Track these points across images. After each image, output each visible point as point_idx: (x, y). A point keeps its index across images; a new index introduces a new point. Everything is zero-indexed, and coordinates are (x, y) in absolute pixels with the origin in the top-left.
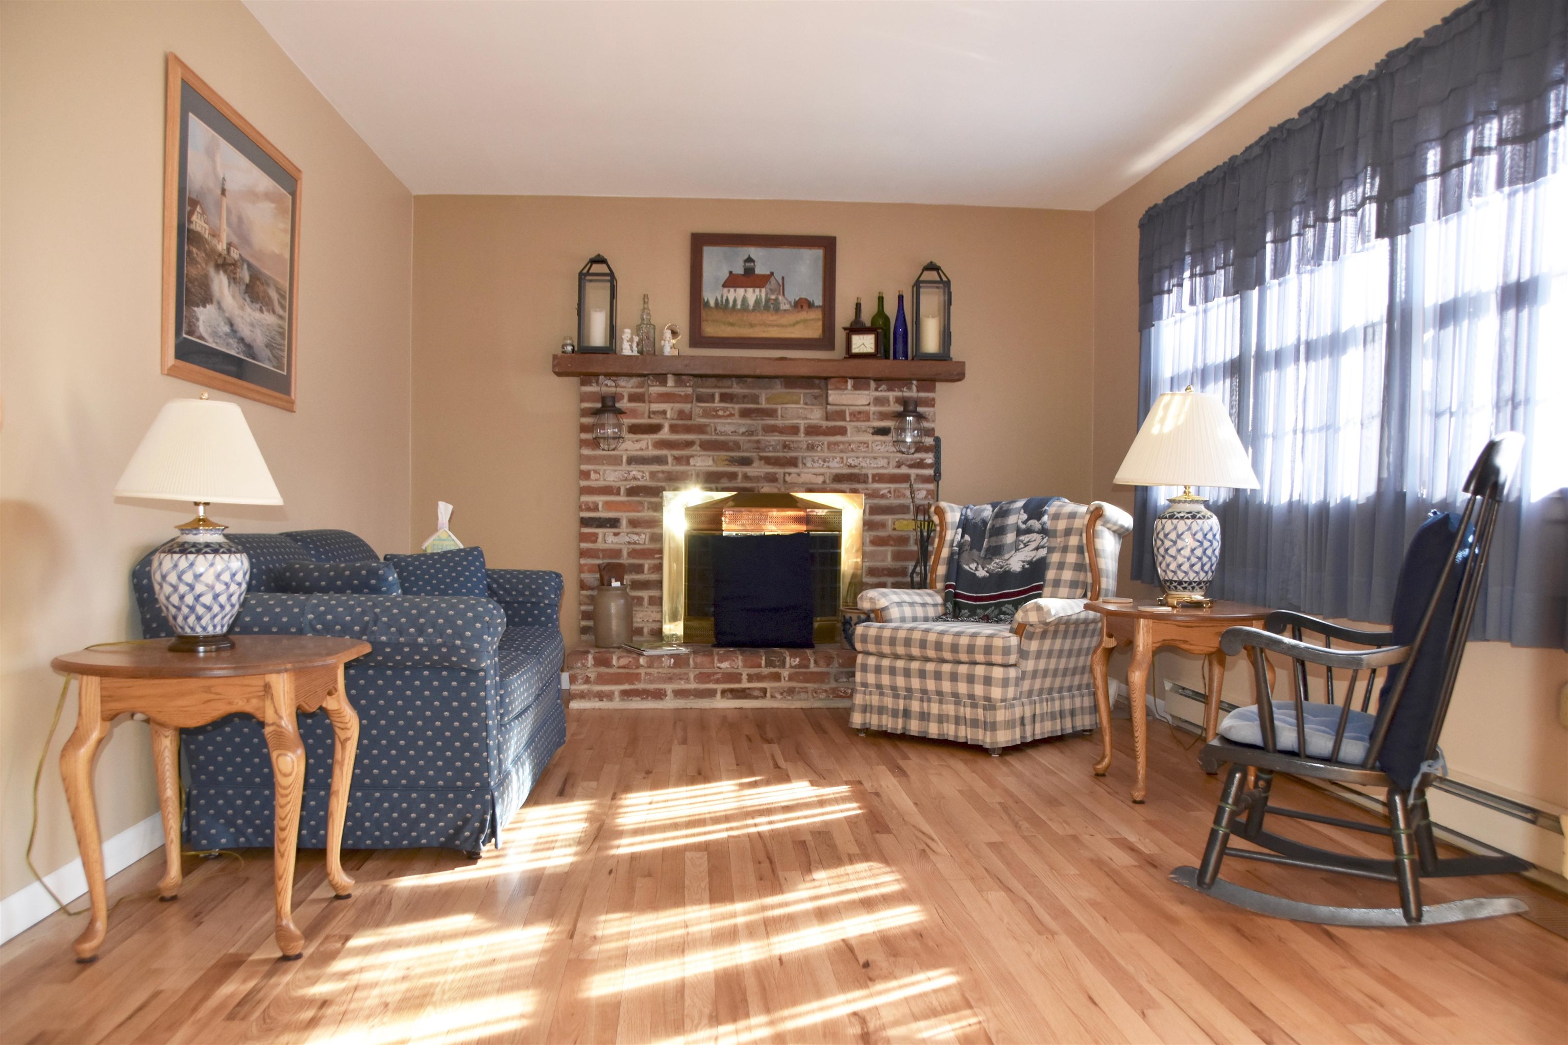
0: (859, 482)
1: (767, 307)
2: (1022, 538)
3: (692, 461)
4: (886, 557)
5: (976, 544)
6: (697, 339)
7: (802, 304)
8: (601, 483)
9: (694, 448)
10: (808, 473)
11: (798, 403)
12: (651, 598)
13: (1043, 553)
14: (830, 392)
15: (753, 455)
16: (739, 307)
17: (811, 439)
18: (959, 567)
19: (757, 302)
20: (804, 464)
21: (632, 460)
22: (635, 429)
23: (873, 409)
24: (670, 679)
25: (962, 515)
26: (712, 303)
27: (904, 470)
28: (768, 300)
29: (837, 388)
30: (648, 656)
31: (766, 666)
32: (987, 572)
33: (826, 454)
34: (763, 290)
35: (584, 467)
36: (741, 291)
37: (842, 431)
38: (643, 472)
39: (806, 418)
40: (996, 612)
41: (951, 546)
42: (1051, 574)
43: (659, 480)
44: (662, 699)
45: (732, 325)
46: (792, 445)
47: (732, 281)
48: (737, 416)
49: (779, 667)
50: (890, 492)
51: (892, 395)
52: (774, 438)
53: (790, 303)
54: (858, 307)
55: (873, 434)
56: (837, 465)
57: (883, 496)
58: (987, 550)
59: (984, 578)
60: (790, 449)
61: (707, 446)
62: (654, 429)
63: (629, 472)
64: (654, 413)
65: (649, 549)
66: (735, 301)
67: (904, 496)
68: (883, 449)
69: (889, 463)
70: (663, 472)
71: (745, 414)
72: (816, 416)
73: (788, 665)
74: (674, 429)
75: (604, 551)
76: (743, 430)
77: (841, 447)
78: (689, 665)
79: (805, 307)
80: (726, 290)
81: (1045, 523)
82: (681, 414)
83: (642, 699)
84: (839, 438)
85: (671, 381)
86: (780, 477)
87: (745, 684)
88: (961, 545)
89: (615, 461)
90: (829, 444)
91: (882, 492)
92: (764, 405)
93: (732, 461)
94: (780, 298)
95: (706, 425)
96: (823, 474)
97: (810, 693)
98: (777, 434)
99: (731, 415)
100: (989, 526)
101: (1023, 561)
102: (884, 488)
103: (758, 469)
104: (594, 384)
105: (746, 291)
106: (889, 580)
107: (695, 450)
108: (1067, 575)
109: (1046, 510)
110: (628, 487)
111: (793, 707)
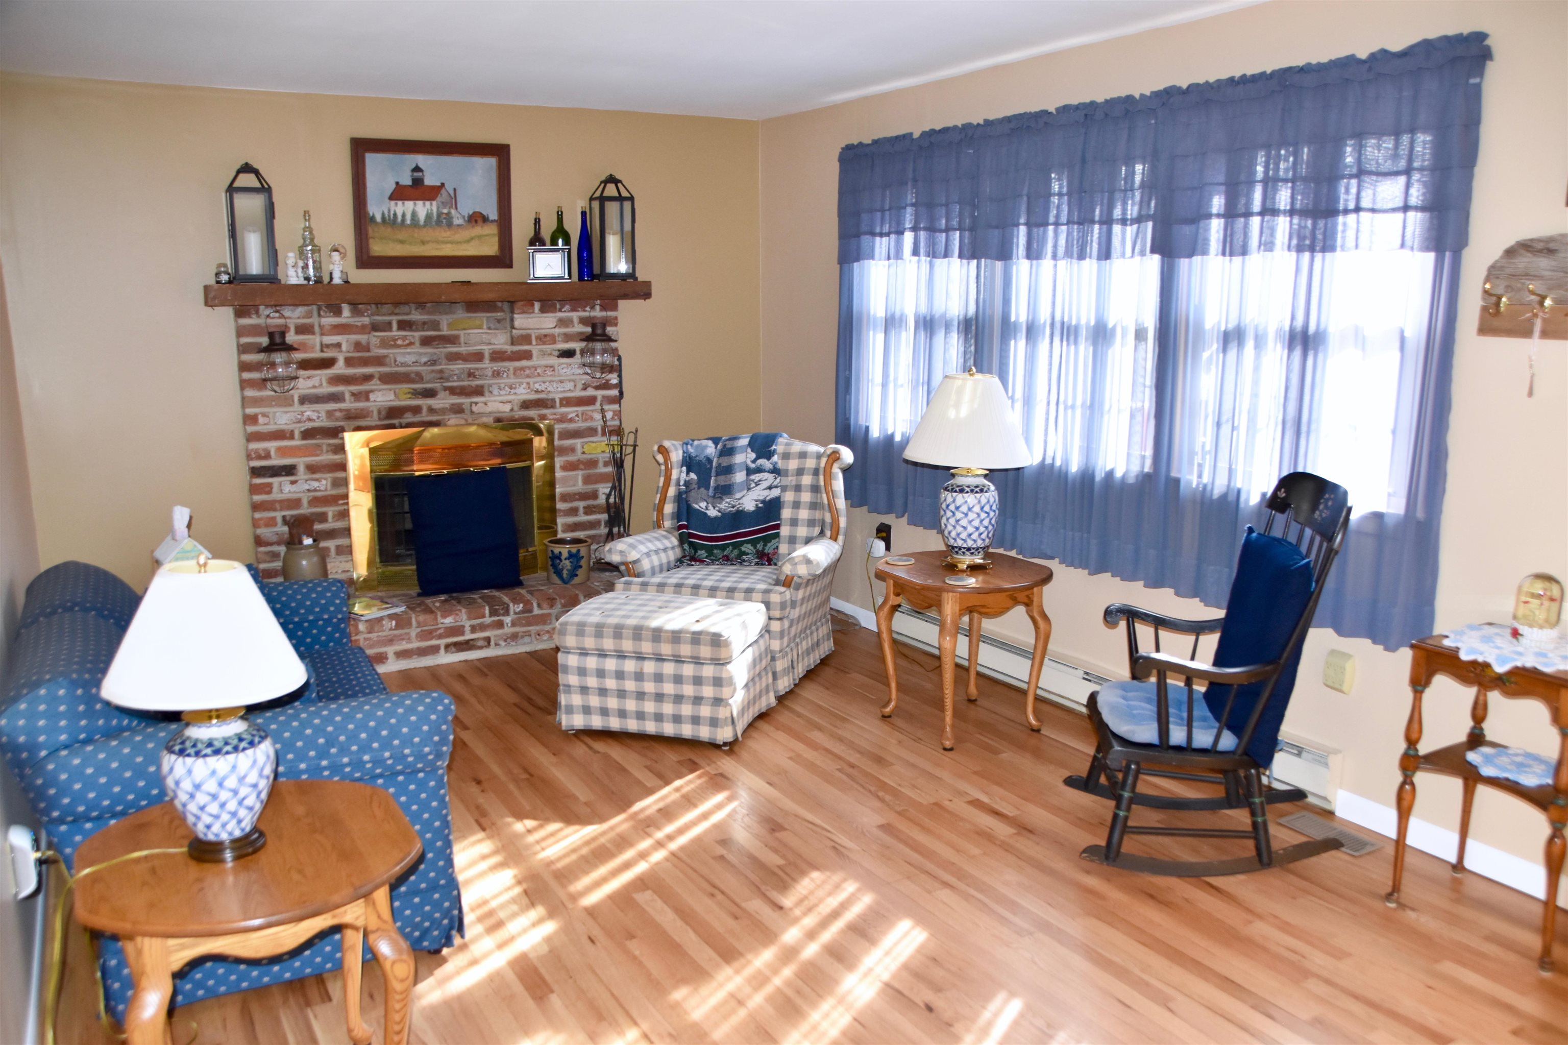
0: (546, 407)
1: (439, 222)
2: (752, 477)
3: (372, 397)
4: (576, 481)
5: (703, 482)
6: (365, 260)
7: (477, 218)
8: (272, 428)
9: (373, 382)
10: (495, 401)
11: (480, 327)
12: (338, 547)
13: (775, 493)
14: (515, 316)
15: (436, 386)
16: (408, 222)
17: (497, 366)
18: (689, 507)
19: (429, 216)
20: (491, 392)
21: (304, 400)
22: (305, 365)
23: (557, 331)
24: (390, 641)
25: (684, 452)
26: (378, 218)
27: (590, 392)
28: (439, 214)
29: (523, 312)
30: (366, 621)
31: (490, 616)
32: (719, 511)
33: (512, 380)
34: (434, 203)
35: (250, 411)
36: (409, 205)
37: (528, 355)
38: (318, 412)
39: (490, 344)
40: (736, 552)
41: (678, 484)
42: (786, 513)
43: (337, 420)
44: (383, 663)
45: (402, 242)
46: (477, 373)
47: (399, 193)
48: (418, 344)
49: (503, 615)
50: (577, 415)
51: (575, 315)
52: (458, 367)
53: (464, 217)
54: (537, 222)
55: (558, 357)
56: (524, 391)
57: (571, 420)
58: (716, 488)
59: (716, 518)
60: (475, 377)
61: (389, 379)
62: (328, 363)
63: (302, 413)
64: (328, 346)
65: (332, 496)
66: (404, 215)
67: (592, 418)
68: (568, 371)
69: (575, 386)
70: (340, 410)
71: (426, 342)
72: (500, 341)
73: (512, 612)
74: (349, 362)
75: (281, 502)
76: (424, 359)
77: (527, 372)
78: (410, 624)
79: (479, 221)
80: (393, 203)
81: (776, 463)
82: (358, 346)
84: (524, 363)
85: (346, 311)
86: (466, 407)
87: (468, 636)
88: (687, 484)
89: (289, 402)
90: (515, 370)
91: (570, 416)
92: (445, 332)
93: (417, 394)
94: (453, 211)
95: (385, 357)
96: (510, 402)
97: (533, 636)
98: (460, 362)
99: (411, 344)
100: (714, 464)
101: (756, 501)
102: (572, 412)
103: (443, 401)
104: (254, 316)
105: (415, 204)
106: (581, 504)
107: (374, 384)
108: (804, 514)
109: (775, 450)
110: (303, 429)
111: (518, 652)
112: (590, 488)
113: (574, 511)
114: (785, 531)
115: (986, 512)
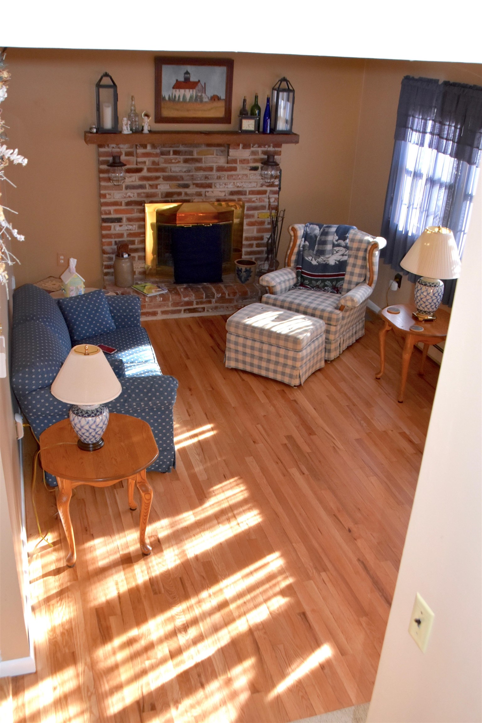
0: (242, 195)
1: (196, 100)
2: (335, 248)
3: (159, 187)
4: (254, 231)
5: (312, 247)
6: (159, 119)
7: (215, 98)
8: (112, 200)
10: (217, 191)
11: (213, 154)
13: (345, 258)
14: (230, 150)
15: (190, 182)
16: (181, 100)
17: (219, 174)
18: (303, 258)
19: (191, 97)
20: (215, 186)
21: (127, 187)
22: (129, 171)
23: (251, 157)
24: (160, 306)
25: (304, 231)
26: (167, 98)
27: (264, 188)
28: (197, 96)
29: (234, 149)
30: (149, 297)
31: (206, 298)
32: (317, 262)
33: (226, 181)
34: (194, 90)
35: (102, 192)
36: (182, 91)
37: (235, 169)
38: (134, 193)
39: (217, 163)
40: (322, 284)
41: (299, 246)
42: (349, 269)
43: (142, 197)
44: (156, 316)
45: (177, 110)
46: (209, 177)
47: (178, 85)
48: (182, 162)
49: (212, 298)
50: (257, 199)
51: (260, 150)
52: (201, 173)
53: (208, 98)
54: (245, 101)
55: (250, 170)
56: (232, 187)
57: (254, 202)
58: (317, 251)
59: (316, 265)
60: (208, 179)
61: (167, 179)
62: (139, 170)
63: (126, 194)
64: (140, 163)
65: (138, 233)
66: (179, 97)
67: (264, 201)
68: (254, 177)
69: (257, 185)
70: (144, 193)
71: (186, 161)
72: (222, 161)
73: (216, 297)
74: (149, 170)
75: (115, 234)
76: (184, 170)
77: (234, 177)
78: (169, 300)
79: (216, 100)
80: (174, 90)
81: (347, 243)
82: (154, 163)
83: (146, 316)
84: (233, 173)
85: (149, 147)
86: (203, 193)
87: (195, 306)
88: (304, 246)
89: (119, 188)
90: (228, 176)
91: (253, 200)
92: (195, 156)
93: (180, 186)
94: (203, 95)
95: (166, 168)
96: (225, 191)
98: (202, 171)
99: (179, 162)
100: (318, 239)
101: (336, 260)
102: (255, 198)
103: (192, 190)
104: (106, 147)
105: (185, 91)
106: (255, 242)
107: (161, 181)
108: (357, 271)
109: (348, 236)
110: (126, 201)
111: (217, 315)
112: (260, 235)
113: (251, 246)
114: (347, 277)
115: (436, 296)
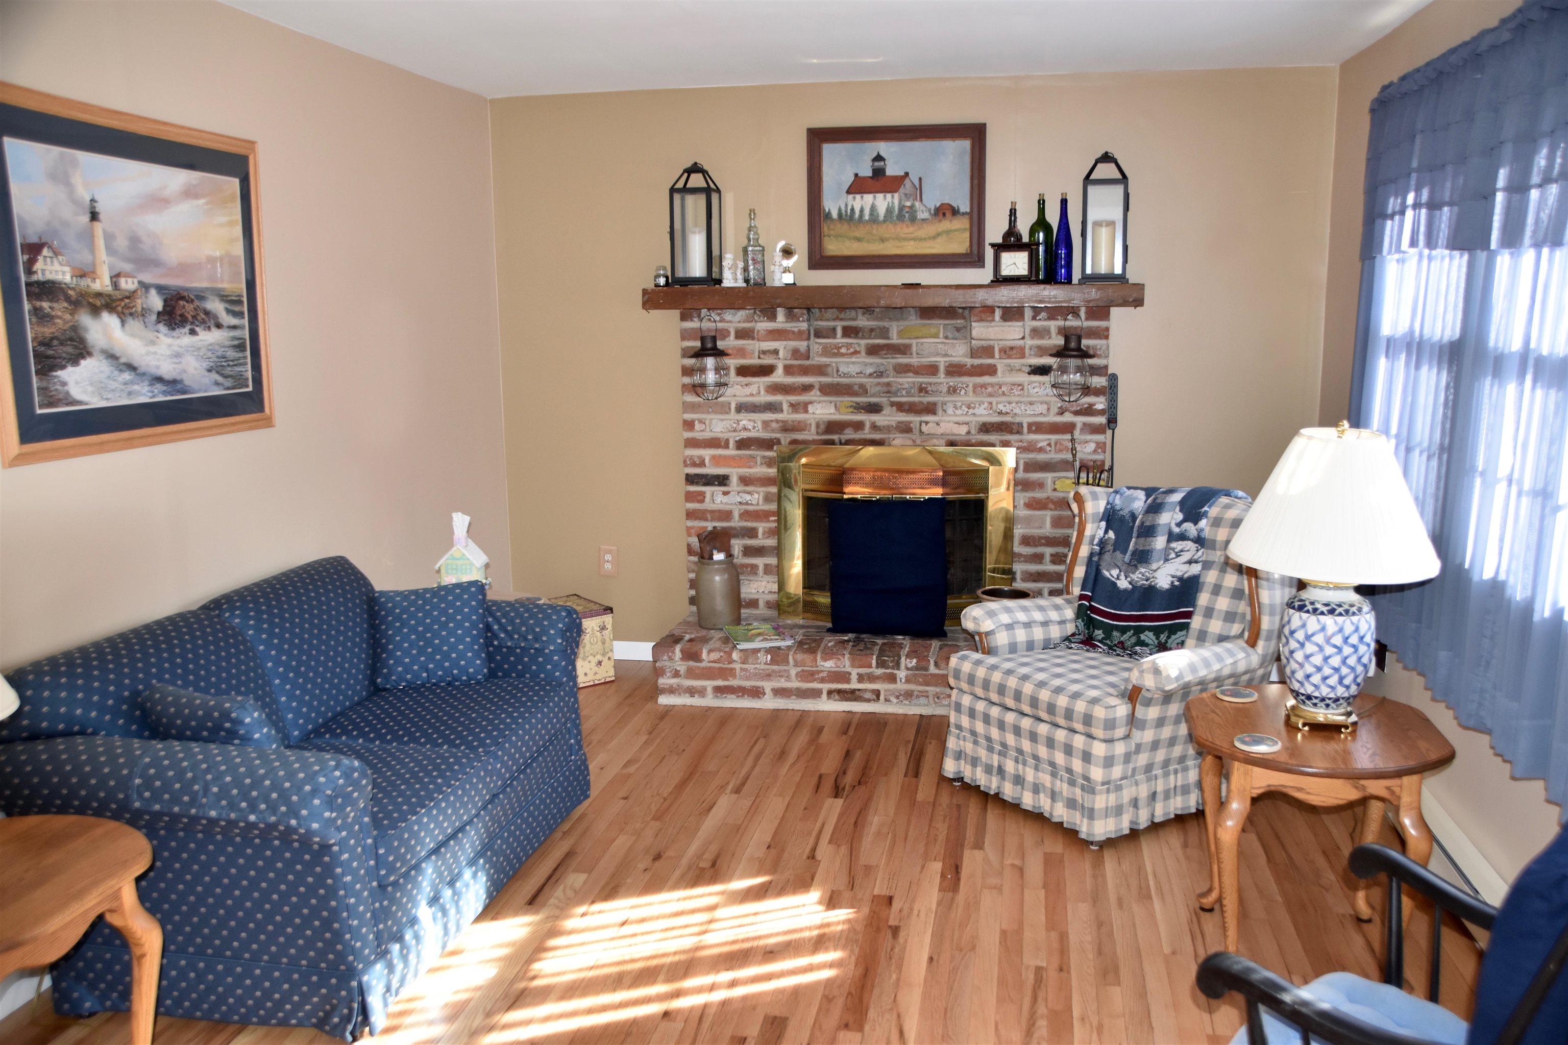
0: (1011, 432)
1: (900, 217)
2: (1174, 545)
3: (811, 408)
4: (1044, 522)
5: (1121, 544)
6: (818, 261)
7: (945, 211)
8: (707, 435)
9: (812, 393)
10: (949, 422)
11: (936, 336)
12: (766, 566)
13: (1195, 569)
14: (973, 324)
15: (883, 400)
16: (867, 217)
17: (953, 381)
18: (1098, 572)
19: (889, 211)
20: (945, 411)
21: (741, 408)
22: (743, 371)
23: (1029, 342)
24: (768, 676)
25: (1108, 503)
26: (835, 215)
27: (1068, 418)
28: (901, 208)
29: (981, 320)
30: (741, 650)
31: (877, 667)
32: (1130, 583)
33: (971, 398)
34: (896, 195)
35: (688, 416)
36: (869, 198)
37: (991, 370)
38: (754, 421)
39: (946, 355)
40: (1133, 640)
41: (1091, 543)
42: (1203, 599)
43: (773, 431)
44: (759, 698)
45: (859, 240)
46: (929, 388)
47: (858, 186)
48: (863, 353)
49: (893, 668)
50: (1049, 445)
51: (1052, 326)
52: (908, 380)
53: (930, 210)
54: (1013, 213)
55: (1029, 374)
56: (985, 412)
57: (1041, 450)
58: (1134, 553)
59: (1125, 590)
60: (927, 392)
61: (830, 390)
62: (766, 371)
63: (738, 422)
64: (764, 352)
65: (763, 511)
66: (862, 210)
67: (1064, 450)
68: (1041, 391)
69: (1048, 409)
70: (777, 421)
71: (873, 351)
72: (959, 352)
73: (903, 666)
74: (788, 370)
75: (712, 512)
76: (870, 370)
77: (990, 389)
78: (788, 662)
79: (948, 214)
80: (851, 197)
81: (1202, 530)
82: (796, 353)
83: (738, 697)
84: (986, 379)
85: (781, 314)
86: (915, 426)
87: (854, 685)
88: (1102, 543)
89: (724, 409)
90: (975, 387)
91: (1039, 445)
92: (895, 339)
93: (858, 408)
94: (917, 204)
95: (827, 366)
96: (967, 424)
97: (931, 698)
98: (911, 374)
99: (856, 352)
100: (1138, 522)
101: (1173, 577)
102: (1043, 441)
103: (883, 419)
104: (696, 319)
105: (875, 197)
106: (1048, 551)
107: (814, 395)
108: (1223, 603)
109: (1206, 512)
110: (738, 439)
111: (911, 713)
112: (1059, 532)
113: (1038, 558)
114: (1196, 622)
